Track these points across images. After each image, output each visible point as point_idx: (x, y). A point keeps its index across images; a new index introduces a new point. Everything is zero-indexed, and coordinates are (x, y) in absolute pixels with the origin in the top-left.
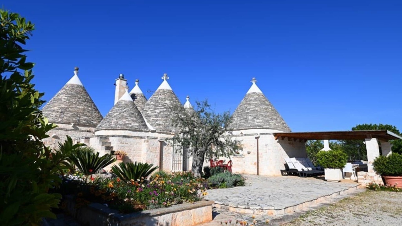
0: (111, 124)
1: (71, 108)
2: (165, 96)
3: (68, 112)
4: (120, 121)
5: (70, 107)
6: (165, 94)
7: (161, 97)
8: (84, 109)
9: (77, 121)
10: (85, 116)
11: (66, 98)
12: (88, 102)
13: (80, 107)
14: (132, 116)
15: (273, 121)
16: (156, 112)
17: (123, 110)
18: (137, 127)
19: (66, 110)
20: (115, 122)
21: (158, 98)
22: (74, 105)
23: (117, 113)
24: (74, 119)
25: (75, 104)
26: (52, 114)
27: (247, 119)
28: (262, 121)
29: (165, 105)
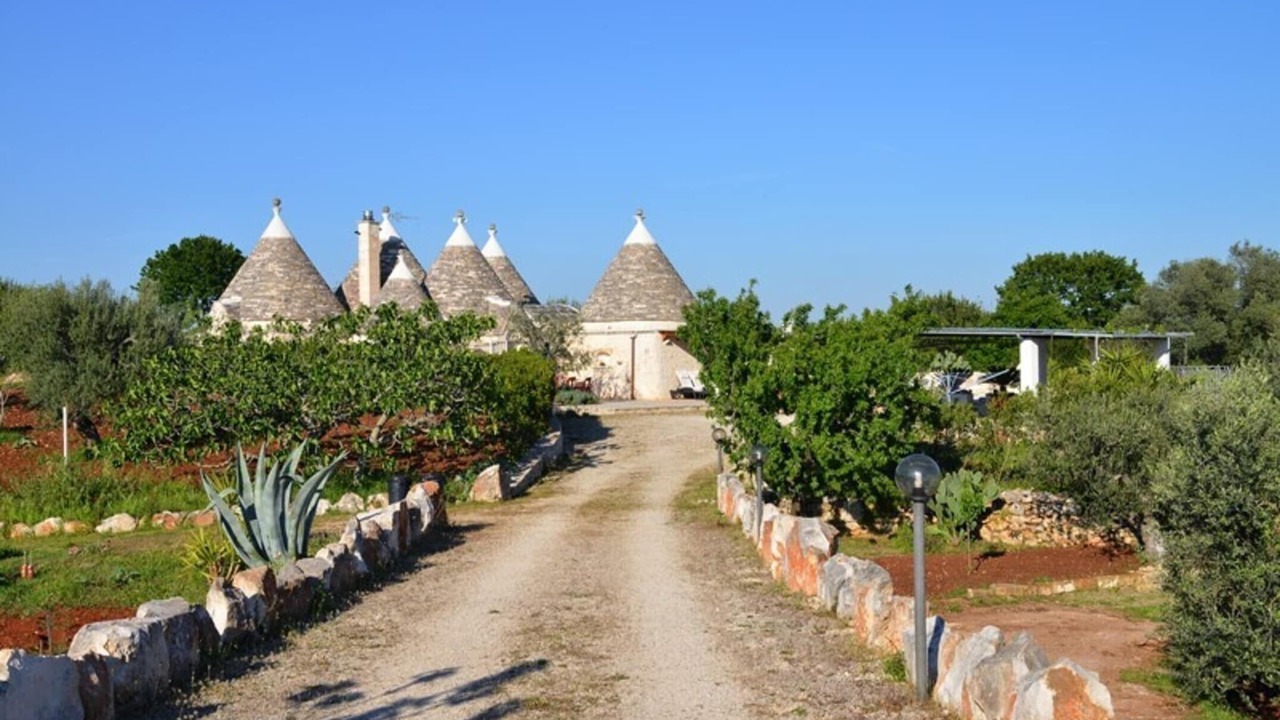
1: (296, 290)
2: (466, 261)
3: (295, 298)
6: (466, 258)
7: (458, 263)
9: (314, 315)
11: (281, 269)
12: (314, 274)
13: (308, 286)
15: (666, 304)
16: (454, 296)
19: (292, 295)
24: (308, 311)
25: (298, 281)
26: (273, 305)
27: (620, 302)
28: (645, 306)
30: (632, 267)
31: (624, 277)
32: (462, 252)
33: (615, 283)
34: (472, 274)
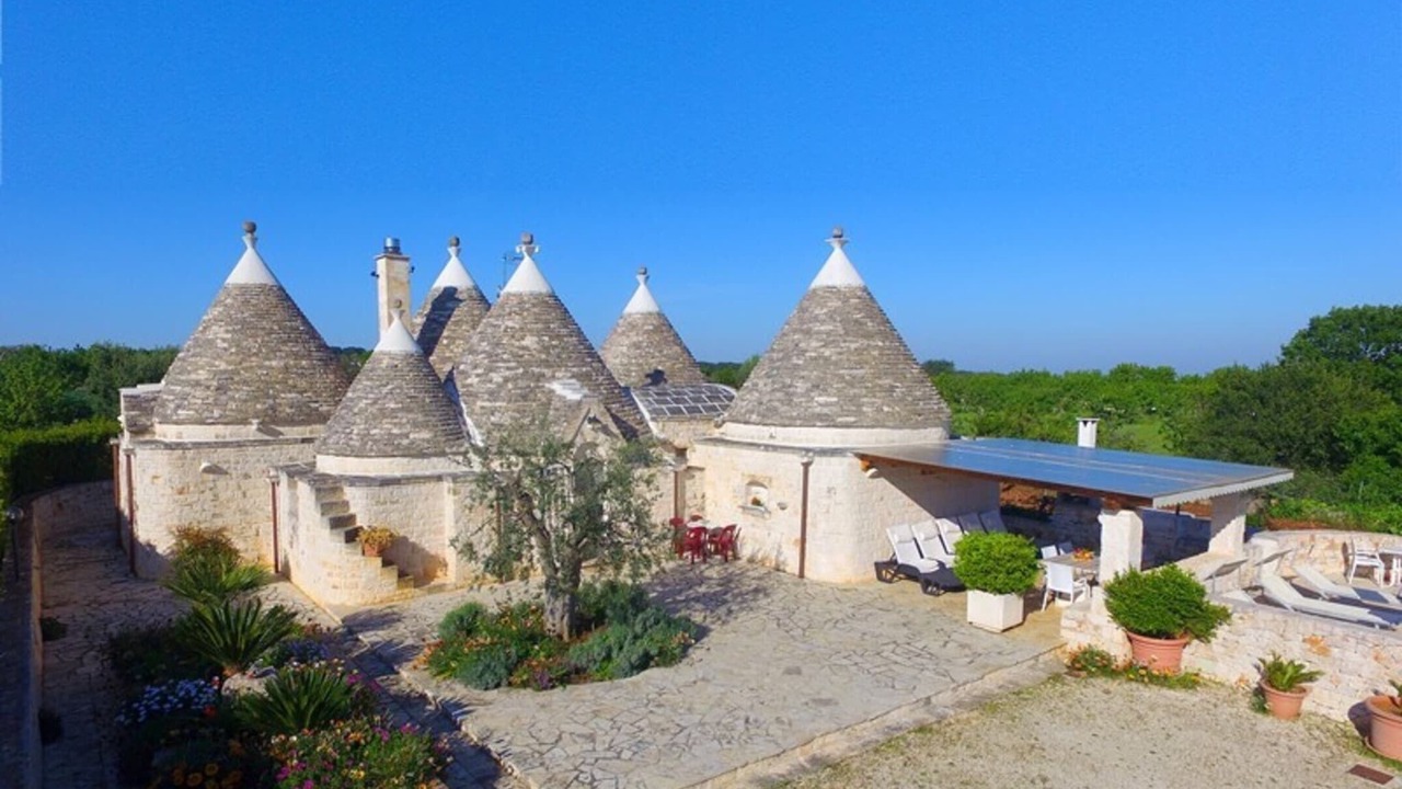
0: (351, 439)
1: (245, 369)
2: (524, 318)
3: (238, 383)
4: (375, 428)
5: (243, 369)
6: (525, 314)
7: (510, 324)
8: (286, 368)
9: (270, 412)
10: (290, 392)
11: (229, 336)
12: (297, 342)
13: (274, 363)
14: (412, 405)
15: (874, 396)
16: (491, 381)
17: (385, 390)
18: (426, 445)
19: (232, 379)
20: (362, 433)
21: (503, 327)
22: (253, 359)
23: (366, 398)
24: (259, 406)
25: (256, 354)
26: (194, 397)
27: (791, 390)
28: (835, 399)
29: (521, 353)
30: (817, 327)
31: (802, 345)
32: (521, 302)
33: (787, 357)
34: (529, 341)
